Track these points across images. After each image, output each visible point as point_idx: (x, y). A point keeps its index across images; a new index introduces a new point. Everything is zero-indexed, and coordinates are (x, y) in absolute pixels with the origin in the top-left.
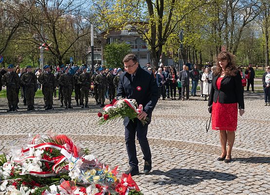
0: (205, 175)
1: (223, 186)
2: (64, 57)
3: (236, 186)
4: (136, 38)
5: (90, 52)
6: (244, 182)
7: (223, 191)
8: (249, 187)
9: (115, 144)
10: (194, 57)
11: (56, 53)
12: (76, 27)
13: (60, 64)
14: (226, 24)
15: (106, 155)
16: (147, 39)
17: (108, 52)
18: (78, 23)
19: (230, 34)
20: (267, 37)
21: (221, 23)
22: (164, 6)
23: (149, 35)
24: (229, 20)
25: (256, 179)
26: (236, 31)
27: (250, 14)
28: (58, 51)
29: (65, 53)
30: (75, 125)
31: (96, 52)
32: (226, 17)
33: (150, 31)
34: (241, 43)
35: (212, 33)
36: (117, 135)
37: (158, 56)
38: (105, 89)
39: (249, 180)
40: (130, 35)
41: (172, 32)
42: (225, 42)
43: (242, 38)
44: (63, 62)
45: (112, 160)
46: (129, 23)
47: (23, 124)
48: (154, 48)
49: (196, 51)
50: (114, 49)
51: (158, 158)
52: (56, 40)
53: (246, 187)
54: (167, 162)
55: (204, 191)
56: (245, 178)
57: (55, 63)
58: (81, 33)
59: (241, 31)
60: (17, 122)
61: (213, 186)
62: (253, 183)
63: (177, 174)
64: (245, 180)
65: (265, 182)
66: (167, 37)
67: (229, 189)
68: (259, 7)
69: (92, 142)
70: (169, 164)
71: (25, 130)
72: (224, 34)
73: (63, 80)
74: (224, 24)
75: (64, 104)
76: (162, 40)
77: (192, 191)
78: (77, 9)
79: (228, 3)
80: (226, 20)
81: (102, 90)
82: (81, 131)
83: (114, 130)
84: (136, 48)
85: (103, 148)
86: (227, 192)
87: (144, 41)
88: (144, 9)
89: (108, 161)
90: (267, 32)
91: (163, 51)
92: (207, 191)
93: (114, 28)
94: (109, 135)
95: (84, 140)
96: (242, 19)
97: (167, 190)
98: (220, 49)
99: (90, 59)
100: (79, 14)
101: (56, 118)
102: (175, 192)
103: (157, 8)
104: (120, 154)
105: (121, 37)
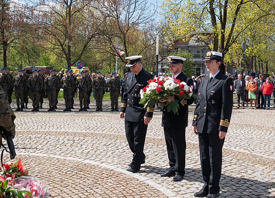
4: (202, 48)
15: (150, 156)
40: (197, 45)
41: (234, 42)
45: (153, 161)
47: (88, 123)
60: (83, 121)
71: (88, 128)
84: (203, 57)
88: (208, 21)
89: (150, 162)
103: (221, 19)
104: (163, 157)
105: (188, 47)
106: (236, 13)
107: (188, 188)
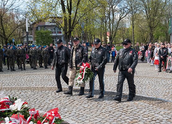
0: (99, 108)
1: (109, 114)
2: (9, 39)
3: (117, 113)
4: (55, 27)
5: (26, 36)
6: (122, 110)
7: (109, 116)
8: (125, 113)
9: (44, 91)
10: (90, 39)
11: (3, 36)
12: (16, 20)
13: (6, 43)
14: (110, 19)
15: (39, 98)
16: (62, 27)
17: (37, 35)
18: (17, 17)
19: (112, 25)
20: (133, 27)
21: (106, 18)
22: (72, 7)
23: (63, 25)
24: (111, 16)
25: (128, 108)
26: (115, 23)
27: (123, 13)
28: (5, 35)
29: (9, 36)
30: (18, 81)
31: (29, 36)
32: (109, 14)
33: (63, 23)
34: (118, 30)
35: (101, 24)
36: (45, 86)
37: (69, 38)
38: (36, 59)
39: (124, 109)
40: (51, 25)
41: (77, 23)
42: (109, 30)
43: (119, 27)
44: (8, 41)
45: (42, 101)
46: (50, 18)
48: (66, 33)
49: (92, 35)
50: (42, 34)
51: (71, 99)
52: (3, 28)
53: (122, 114)
54: (76, 101)
55: (99, 117)
56: (122, 108)
57: (2, 43)
58: (19, 23)
59: (118, 23)
61: (104, 114)
62: (127, 111)
63: (82, 108)
64: (122, 109)
65: (134, 110)
66: (74, 26)
67: (113, 115)
68: (129, 9)
69: (29, 91)
70: (78, 102)
72: (108, 25)
73: (9, 53)
74: (108, 19)
75: (10, 68)
76: (71, 28)
77: (92, 117)
78: (16, 8)
79: (111, 6)
80: (109, 17)
81: (34, 59)
82: (22, 84)
83: (43, 83)
84: (55, 33)
85: (36, 94)
86: (112, 116)
87: (60, 29)
88: (59, 9)
89: (40, 102)
90: (133, 24)
91: (72, 35)
92: (101, 116)
93: (41, 21)
94: (40, 86)
95: (24, 90)
96: (119, 16)
97: (77, 117)
98: (106, 34)
99: (25, 40)
100: (17, 11)
101: (5, 77)
102: (82, 118)
103: (68, 8)
104: (48, 98)
105: (45, 26)
106: (78, 5)
107: (70, 114)
